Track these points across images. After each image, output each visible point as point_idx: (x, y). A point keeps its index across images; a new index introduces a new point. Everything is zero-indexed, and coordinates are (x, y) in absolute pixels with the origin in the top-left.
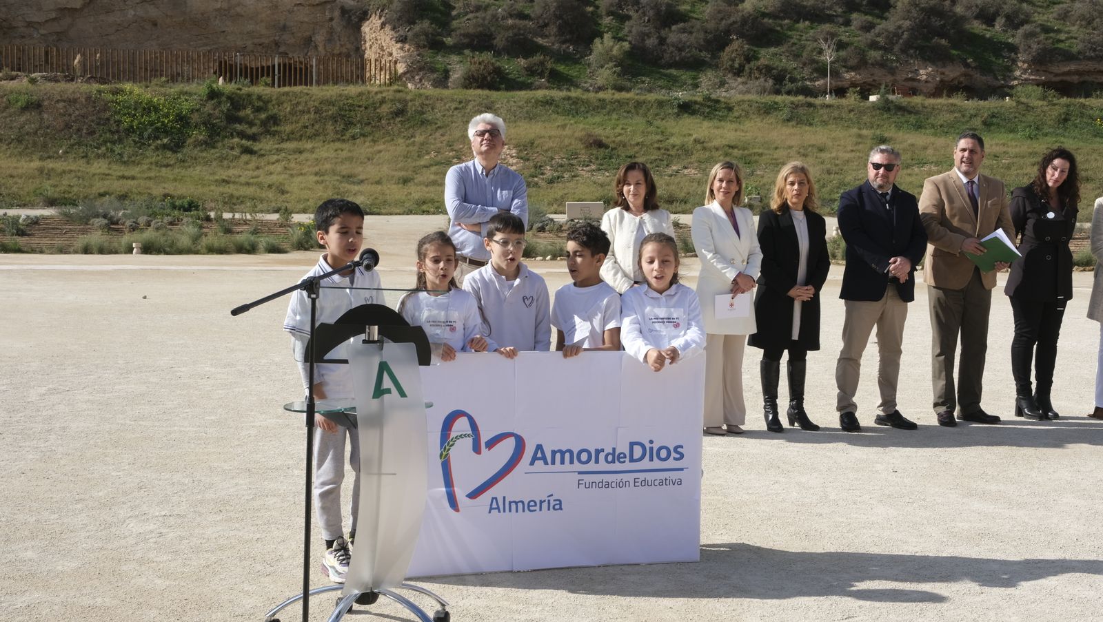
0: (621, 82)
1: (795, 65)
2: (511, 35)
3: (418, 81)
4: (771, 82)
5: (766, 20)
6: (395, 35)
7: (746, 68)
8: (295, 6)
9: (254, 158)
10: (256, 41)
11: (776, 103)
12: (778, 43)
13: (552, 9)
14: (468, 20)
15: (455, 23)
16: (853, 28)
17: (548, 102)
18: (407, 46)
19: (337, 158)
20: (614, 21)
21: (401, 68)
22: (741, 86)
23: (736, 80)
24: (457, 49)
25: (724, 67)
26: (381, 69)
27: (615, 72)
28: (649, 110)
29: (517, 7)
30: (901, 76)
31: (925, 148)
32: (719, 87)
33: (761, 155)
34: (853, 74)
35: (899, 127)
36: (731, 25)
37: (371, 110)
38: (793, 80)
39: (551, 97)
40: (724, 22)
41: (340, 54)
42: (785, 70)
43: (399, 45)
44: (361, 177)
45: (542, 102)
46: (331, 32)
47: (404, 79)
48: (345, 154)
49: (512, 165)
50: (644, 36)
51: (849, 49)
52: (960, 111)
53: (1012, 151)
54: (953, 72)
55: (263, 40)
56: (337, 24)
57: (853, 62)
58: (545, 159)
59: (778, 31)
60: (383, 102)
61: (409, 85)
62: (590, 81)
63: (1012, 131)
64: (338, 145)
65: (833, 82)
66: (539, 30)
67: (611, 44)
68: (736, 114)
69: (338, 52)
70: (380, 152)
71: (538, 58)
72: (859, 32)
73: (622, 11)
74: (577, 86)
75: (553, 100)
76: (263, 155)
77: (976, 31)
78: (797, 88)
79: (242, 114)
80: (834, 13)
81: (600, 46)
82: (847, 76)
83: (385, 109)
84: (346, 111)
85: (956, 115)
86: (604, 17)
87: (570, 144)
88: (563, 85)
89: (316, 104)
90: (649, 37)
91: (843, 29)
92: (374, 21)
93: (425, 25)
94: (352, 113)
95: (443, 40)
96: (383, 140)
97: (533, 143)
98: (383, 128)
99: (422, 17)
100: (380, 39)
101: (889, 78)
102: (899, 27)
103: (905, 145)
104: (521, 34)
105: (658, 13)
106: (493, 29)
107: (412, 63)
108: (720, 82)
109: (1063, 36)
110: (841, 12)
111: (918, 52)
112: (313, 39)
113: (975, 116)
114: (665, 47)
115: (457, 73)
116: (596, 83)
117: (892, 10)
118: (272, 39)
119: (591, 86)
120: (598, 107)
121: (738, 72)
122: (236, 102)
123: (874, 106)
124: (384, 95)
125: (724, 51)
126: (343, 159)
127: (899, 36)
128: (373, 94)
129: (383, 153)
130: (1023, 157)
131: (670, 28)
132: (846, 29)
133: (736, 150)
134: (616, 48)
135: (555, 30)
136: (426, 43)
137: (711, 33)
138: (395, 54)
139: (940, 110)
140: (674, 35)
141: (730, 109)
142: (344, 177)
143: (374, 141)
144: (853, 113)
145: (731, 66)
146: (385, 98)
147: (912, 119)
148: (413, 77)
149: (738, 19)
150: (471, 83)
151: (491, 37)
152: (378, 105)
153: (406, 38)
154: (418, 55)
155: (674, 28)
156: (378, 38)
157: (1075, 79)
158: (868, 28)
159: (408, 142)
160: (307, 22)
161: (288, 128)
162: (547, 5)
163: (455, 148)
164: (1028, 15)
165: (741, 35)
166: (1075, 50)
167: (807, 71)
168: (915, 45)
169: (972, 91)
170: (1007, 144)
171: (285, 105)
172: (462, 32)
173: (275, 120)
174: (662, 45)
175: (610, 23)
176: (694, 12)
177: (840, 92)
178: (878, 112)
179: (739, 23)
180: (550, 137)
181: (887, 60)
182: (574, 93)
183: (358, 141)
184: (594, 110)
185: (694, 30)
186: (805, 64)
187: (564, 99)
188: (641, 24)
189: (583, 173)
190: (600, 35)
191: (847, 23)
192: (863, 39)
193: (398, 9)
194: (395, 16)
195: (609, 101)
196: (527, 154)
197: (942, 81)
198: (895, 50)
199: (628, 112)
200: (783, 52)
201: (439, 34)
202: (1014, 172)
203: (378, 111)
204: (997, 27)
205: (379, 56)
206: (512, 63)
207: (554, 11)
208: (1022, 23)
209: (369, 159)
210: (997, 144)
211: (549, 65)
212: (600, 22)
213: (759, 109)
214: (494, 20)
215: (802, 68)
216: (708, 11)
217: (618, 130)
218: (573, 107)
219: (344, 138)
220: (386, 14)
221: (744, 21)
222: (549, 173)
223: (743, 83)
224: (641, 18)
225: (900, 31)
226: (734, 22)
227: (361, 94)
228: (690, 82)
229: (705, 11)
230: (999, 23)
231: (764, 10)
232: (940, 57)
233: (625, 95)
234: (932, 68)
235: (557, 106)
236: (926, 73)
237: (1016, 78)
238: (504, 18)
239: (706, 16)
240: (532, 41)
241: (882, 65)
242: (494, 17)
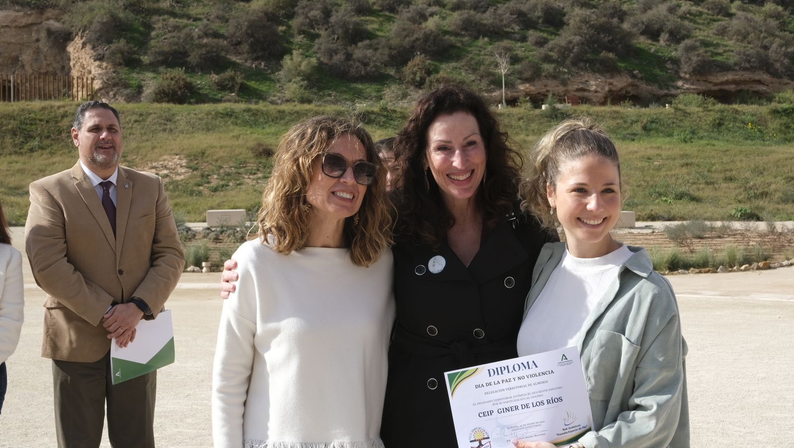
0: (307, 94)
1: (473, 77)
2: (204, 52)
3: (112, 96)
5: (447, 37)
6: (94, 54)
7: (427, 81)
12: (458, 58)
13: (244, 29)
14: (165, 39)
15: (153, 43)
16: (529, 43)
17: (229, 114)
18: (105, 64)
19: (8, 170)
20: (305, 39)
21: (97, 85)
23: (417, 92)
24: (153, 67)
25: (407, 80)
26: (83, 87)
27: (302, 86)
29: (213, 27)
30: (572, 87)
32: (402, 99)
34: (527, 85)
36: (415, 41)
37: (52, 124)
39: (232, 109)
40: (408, 39)
41: (46, 73)
43: (97, 63)
45: (222, 114)
46: (37, 51)
47: (99, 95)
48: (18, 166)
49: (180, 175)
50: (331, 53)
51: (523, 62)
52: (622, 118)
53: (664, 153)
54: (620, 82)
56: (44, 45)
57: (528, 74)
58: (214, 168)
59: (458, 48)
62: (279, 94)
63: (670, 135)
64: (14, 157)
65: (508, 92)
66: (232, 48)
67: (299, 59)
69: (45, 71)
70: (54, 163)
71: (229, 73)
72: (534, 47)
73: (314, 30)
74: (264, 99)
75: (233, 112)
77: (642, 46)
80: (512, 31)
81: (289, 62)
82: (522, 87)
84: (27, 124)
85: (618, 121)
86: (296, 36)
87: (241, 153)
88: (252, 98)
90: (336, 53)
91: (519, 44)
92: (77, 42)
93: (122, 44)
94: (33, 127)
95: (139, 58)
96: (60, 152)
97: (203, 153)
98: (63, 140)
99: (120, 37)
100: (82, 58)
101: (561, 89)
102: (570, 42)
104: (213, 52)
105: (346, 31)
106: (187, 47)
107: (107, 80)
108: (403, 94)
109: (720, 50)
110: (519, 30)
111: (588, 65)
112: (20, 59)
113: (636, 122)
114: (352, 62)
115: (150, 88)
116: (284, 97)
117: (565, 27)
119: (279, 99)
120: (277, 118)
121: (419, 85)
123: (544, 115)
124: (66, 109)
125: (406, 65)
126: (14, 171)
127: (571, 51)
128: (55, 108)
129: (57, 164)
130: (675, 159)
131: (356, 44)
132: (522, 45)
134: (304, 64)
135: (247, 47)
136: (121, 61)
137: (395, 49)
138: (93, 72)
139: (604, 117)
140: (360, 51)
142: (11, 188)
143: (52, 154)
144: (522, 121)
145: (413, 79)
146: (67, 112)
148: (108, 93)
149: (421, 36)
150: (162, 98)
151: (185, 54)
152: (59, 119)
153: (103, 57)
154: (114, 72)
155: (360, 44)
156: (80, 56)
157: (732, 87)
158: (541, 43)
160: (14, 44)
162: (239, 24)
163: (129, 158)
164: (689, 31)
165: (424, 51)
166: (732, 61)
167: (484, 84)
168: (585, 58)
169: (638, 100)
170: (661, 147)
172: (157, 50)
174: (349, 60)
175: (301, 41)
176: (381, 31)
177: (512, 102)
178: (546, 119)
179: (422, 40)
180: (221, 147)
181: (560, 72)
182: (261, 106)
183: (35, 154)
184: (273, 121)
185: (380, 46)
186: (482, 77)
187: (244, 111)
188: (329, 41)
189: (249, 181)
190: (289, 52)
191: (524, 39)
192: (536, 53)
193: (98, 29)
194: (94, 36)
195: (289, 113)
196: (197, 163)
197: (610, 91)
198: (566, 63)
200: (463, 66)
201: (134, 53)
202: (663, 173)
203: (59, 124)
204: (662, 42)
205: (81, 74)
206: (204, 79)
207: (246, 30)
208: (683, 38)
209: (41, 171)
210: (652, 148)
211: (239, 80)
212: (292, 40)
214: (188, 39)
215: (480, 80)
216: (394, 29)
218: (252, 118)
219: (22, 150)
220: (87, 34)
221: (427, 37)
222: (215, 181)
224: (330, 36)
225: (571, 46)
226: (417, 39)
227: (43, 109)
228: (374, 94)
229: (391, 30)
230: (663, 38)
231: (446, 28)
232: (609, 69)
233: (306, 106)
234: (601, 79)
235: (237, 118)
236: (595, 84)
237: (678, 88)
238: (199, 37)
239: (392, 34)
240: (225, 58)
241: (554, 77)
242: (189, 36)
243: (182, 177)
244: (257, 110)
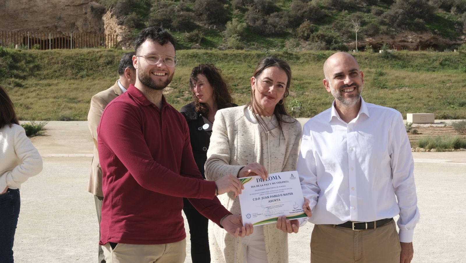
0: (240, 44)
1: (338, 34)
2: (181, 20)
3: (128, 45)
4: (324, 43)
5: (323, 10)
6: (118, 21)
7: (311, 36)
8: (66, 6)
9: (21, 89)
10: (45, 26)
11: (325, 55)
12: (330, 22)
13: (204, 6)
14: (158, 12)
15: (151, 14)
16: (372, 14)
17: (195, 56)
18: (124, 27)
19: (69, 88)
20: (240, 12)
21: (119, 39)
22: (308, 46)
23: (305, 43)
25: (299, 36)
26: (111, 40)
27: (237, 39)
28: (252, 59)
29: (186, 5)
30: (398, 40)
31: (404, 78)
32: (296, 47)
33: (309, 83)
34: (371, 39)
35: (393, 67)
36: (304, 13)
37: (94, 62)
38: (336, 42)
39: (197, 53)
40: (300, 11)
41: (91, 32)
42: (332, 37)
43: (120, 26)
44: (79, 99)
45: (191, 56)
46: (86, 20)
47: (120, 45)
48: (74, 86)
49: (167, 91)
50: (255, 20)
51: (368, 25)
52: (427, 58)
53: (453, 79)
54: (426, 37)
55: (48, 25)
56: (89, 16)
57: (371, 32)
58: (186, 87)
59: (330, 16)
60: (100, 57)
61: (123, 48)
62: (224, 44)
63: (456, 68)
64: (72, 81)
65: (359, 43)
66: (197, 17)
67: (236, 24)
68: (301, 61)
69: (90, 31)
70: (95, 84)
71: (195, 32)
72: (375, 16)
73: (245, 6)
74: (216, 47)
75: (198, 55)
76: (27, 88)
77: (440, 15)
78: (339, 47)
79: (19, 64)
80: (362, 6)
81: (230, 25)
82: (367, 40)
83: (102, 61)
84: (79, 62)
85: (425, 60)
86: (234, 10)
88: (209, 47)
89: (63, 59)
90: (258, 20)
91: (366, 14)
92: (108, 14)
93: (133, 15)
94: (83, 63)
95: (144, 24)
96: (98, 78)
97: (180, 79)
98: (100, 71)
99: (132, 11)
100: (111, 24)
101: (391, 41)
102: (397, 13)
103: (393, 77)
104: (186, 20)
105: (264, 7)
106: (171, 17)
107: (125, 36)
108: (297, 44)
110: (366, 6)
111: (407, 26)
112: (76, 24)
113: (436, 60)
114: (267, 25)
116: (227, 46)
117: (394, 4)
118: (53, 24)
119: (224, 47)
120: (223, 58)
121: (307, 38)
122: (16, 58)
123: (380, 56)
124: (102, 53)
125: (299, 27)
126: (72, 89)
127: (397, 18)
128: (96, 52)
129: (96, 85)
130: (459, 82)
131: (269, 15)
132: (368, 14)
133: (296, 81)
134: (239, 26)
135: (206, 17)
136: (134, 25)
137: (292, 17)
138: (117, 32)
139: (417, 57)
140: (272, 19)
141: (298, 58)
142: (70, 99)
143: (94, 79)
144: (367, 60)
145: (302, 35)
146: (102, 54)
147: (400, 63)
148: (125, 44)
149: (308, 10)
151: (170, 21)
152: (98, 59)
153: (123, 23)
154: (129, 32)
155: (272, 15)
156: (110, 23)
158: (379, 14)
159: (112, 79)
160: (72, 15)
161: (45, 72)
162: (201, 3)
165: (309, 19)
167: (345, 38)
168: (405, 22)
169: (437, 47)
170: (451, 75)
171: (45, 59)
172: (154, 19)
173: (38, 68)
174: (265, 24)
175: (237, 13)
176: (284, 7)
177: (361, 48)
178: (381, 59)
179: (308, 12)
181: (390, 31)
182: (214, 51)
183: (84, 79)
184: (220, 60)
185: (283, 16)
186: (344, 34)
187: (204, 54)
188: (253, 13)
190: (230, 19)
191: (369, 11)
192: (376, 20)
193: (120, 6)
194: (118, 10)
195: (230, 55)
196: (176, 85)
197: (420, 42)
198: (394, 25)
199: (240, 61)
200: (332, 27)
201: (141, 20)
202: (452, 91)
203: (98, 62)
204: (452, 13)
205: (110, 33)
206: (181, 35)
207: (205, 7)
209: (87, 89)
210: (445, 76)
211: (201, 36)
212: (232, 12)
213: (314, 58)
214: (172, 12)
215: (342, 35)
216: (292, 6)
217: (231, 71)
218: (208, 58)
219: (77, 77)
220: (114, 10)
221: (311, 10)
223: (309, 44)
224: (254, 10)
225: (397, 15)
226: (305, 12)
227: (89, 53)
228: (280, 44)
229: (290, 6)
230: (453, 10)
231: (322, 5)
232: (420, 29)
233: (240, 51)
234: (415, 35)
235: (199, 58)
236: (411, 38)
237: (462, 40)
238: (178, 11)
239: (291, 9)
240: (193, 23)
241: (387, 34)
242: (172, 11)
243: (168, 92)
244: (212, 54)
